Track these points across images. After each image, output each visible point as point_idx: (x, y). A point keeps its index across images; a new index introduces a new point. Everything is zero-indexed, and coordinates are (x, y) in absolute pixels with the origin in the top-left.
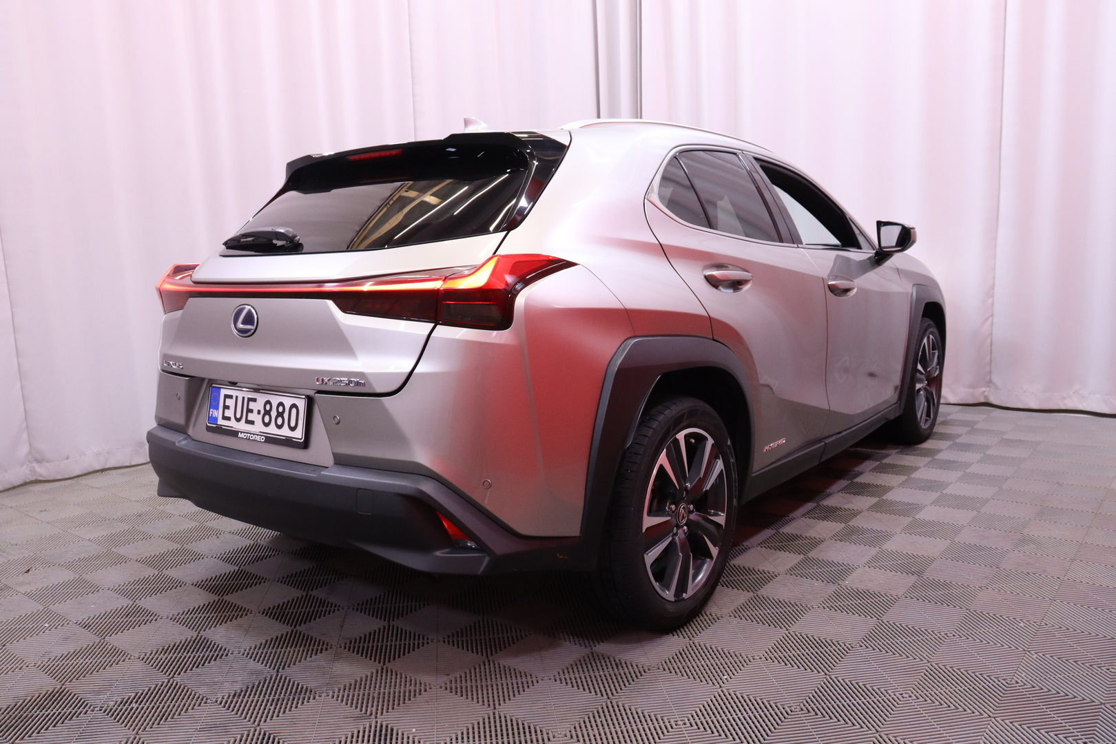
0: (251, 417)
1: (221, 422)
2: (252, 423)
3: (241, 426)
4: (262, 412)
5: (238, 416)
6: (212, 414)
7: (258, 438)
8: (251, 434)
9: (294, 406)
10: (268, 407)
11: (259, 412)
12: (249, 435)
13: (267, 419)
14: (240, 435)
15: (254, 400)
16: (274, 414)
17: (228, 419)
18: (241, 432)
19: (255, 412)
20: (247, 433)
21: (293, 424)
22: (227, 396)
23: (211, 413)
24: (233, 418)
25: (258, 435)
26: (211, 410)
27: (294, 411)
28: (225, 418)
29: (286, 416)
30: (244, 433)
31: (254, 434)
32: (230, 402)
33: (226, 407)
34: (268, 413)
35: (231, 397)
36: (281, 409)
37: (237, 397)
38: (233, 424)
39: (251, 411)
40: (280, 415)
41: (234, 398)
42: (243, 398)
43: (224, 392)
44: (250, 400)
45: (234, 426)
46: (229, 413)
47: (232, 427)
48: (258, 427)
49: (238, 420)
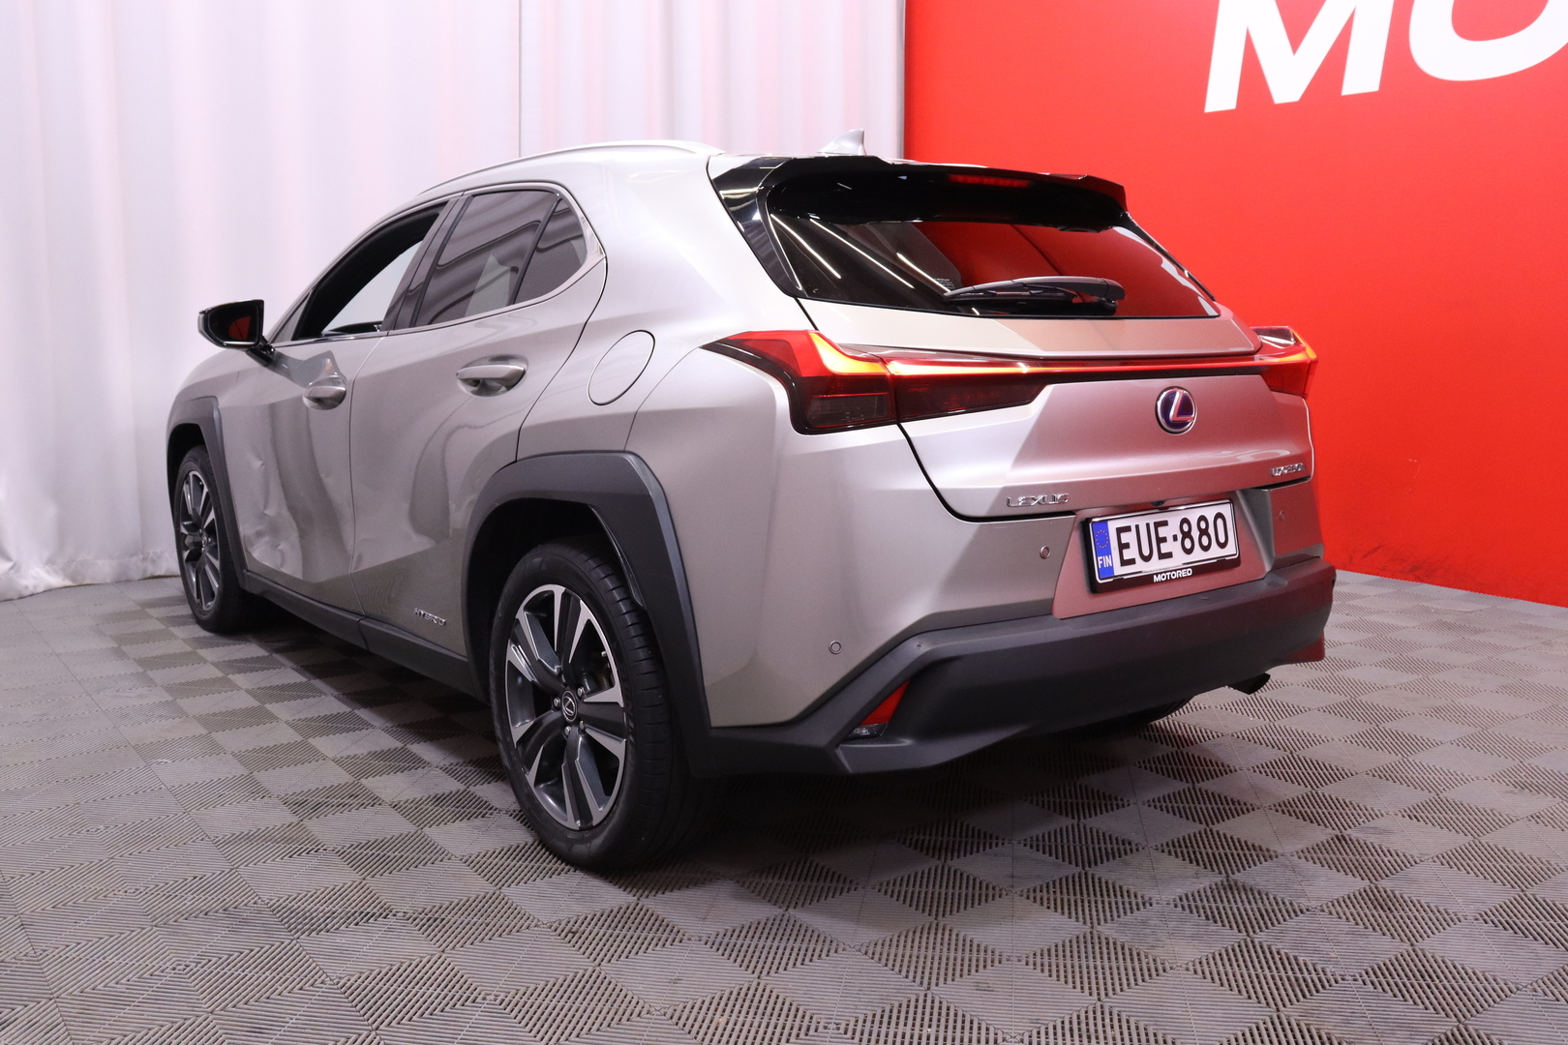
0: (1165, 548)
1: (1119, 570)
2: (1169, 555)
3: (1155, 565)
4: (1180, 537)
5: (1146, 553)
6: (1102, 565)
7: (1183, 574)
8: (1171, 571)
9: (1219, 516)
10: (1186, 528)
11: (1175, 538)
12: (1168, 574)
13: (1188, 544)
14: (1156, 579)
15: (1165, 523)
16: (1195, 534)
17: (1132, 562)
18: (1157, 574)
19: (1170, 539)
20: (1165, 572)
21: (1222, 539)
22: (1120, 531)
23: (1100, 562)
24: (1138, 560)
25: (1181, 569)
26: (1099, 558)
27: (1220, 522)
28: (1124, 563)
29: (1211, 531)
30: (1161, 573)
31: (1175, 570)
32: (1125, 537)
33: (1123, 546)
34: (1187, 535)
35: (1127, 529)
36: (1203, 525)
37: (1137, 527)
38: (1141, 568)
39: (1164, 540)
40: (1204, 532)
41: (1133, 529)
42: (1148, 525)
43: (1113, 526)
44: (1157, 525)
45: (1143, 570)
46: (1128, 554)
47: (1140, 572)
48: (1180, 559)
49: (1147, 559)
